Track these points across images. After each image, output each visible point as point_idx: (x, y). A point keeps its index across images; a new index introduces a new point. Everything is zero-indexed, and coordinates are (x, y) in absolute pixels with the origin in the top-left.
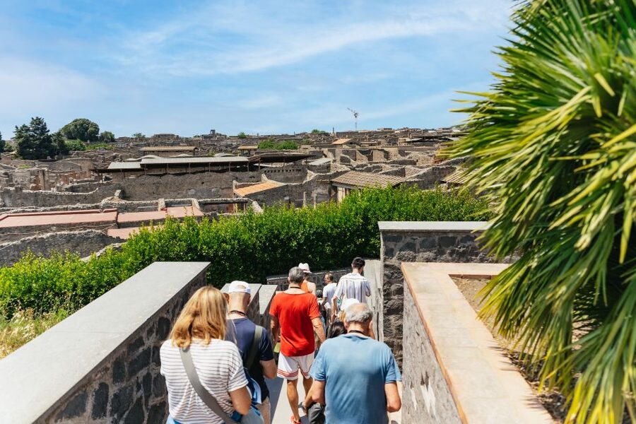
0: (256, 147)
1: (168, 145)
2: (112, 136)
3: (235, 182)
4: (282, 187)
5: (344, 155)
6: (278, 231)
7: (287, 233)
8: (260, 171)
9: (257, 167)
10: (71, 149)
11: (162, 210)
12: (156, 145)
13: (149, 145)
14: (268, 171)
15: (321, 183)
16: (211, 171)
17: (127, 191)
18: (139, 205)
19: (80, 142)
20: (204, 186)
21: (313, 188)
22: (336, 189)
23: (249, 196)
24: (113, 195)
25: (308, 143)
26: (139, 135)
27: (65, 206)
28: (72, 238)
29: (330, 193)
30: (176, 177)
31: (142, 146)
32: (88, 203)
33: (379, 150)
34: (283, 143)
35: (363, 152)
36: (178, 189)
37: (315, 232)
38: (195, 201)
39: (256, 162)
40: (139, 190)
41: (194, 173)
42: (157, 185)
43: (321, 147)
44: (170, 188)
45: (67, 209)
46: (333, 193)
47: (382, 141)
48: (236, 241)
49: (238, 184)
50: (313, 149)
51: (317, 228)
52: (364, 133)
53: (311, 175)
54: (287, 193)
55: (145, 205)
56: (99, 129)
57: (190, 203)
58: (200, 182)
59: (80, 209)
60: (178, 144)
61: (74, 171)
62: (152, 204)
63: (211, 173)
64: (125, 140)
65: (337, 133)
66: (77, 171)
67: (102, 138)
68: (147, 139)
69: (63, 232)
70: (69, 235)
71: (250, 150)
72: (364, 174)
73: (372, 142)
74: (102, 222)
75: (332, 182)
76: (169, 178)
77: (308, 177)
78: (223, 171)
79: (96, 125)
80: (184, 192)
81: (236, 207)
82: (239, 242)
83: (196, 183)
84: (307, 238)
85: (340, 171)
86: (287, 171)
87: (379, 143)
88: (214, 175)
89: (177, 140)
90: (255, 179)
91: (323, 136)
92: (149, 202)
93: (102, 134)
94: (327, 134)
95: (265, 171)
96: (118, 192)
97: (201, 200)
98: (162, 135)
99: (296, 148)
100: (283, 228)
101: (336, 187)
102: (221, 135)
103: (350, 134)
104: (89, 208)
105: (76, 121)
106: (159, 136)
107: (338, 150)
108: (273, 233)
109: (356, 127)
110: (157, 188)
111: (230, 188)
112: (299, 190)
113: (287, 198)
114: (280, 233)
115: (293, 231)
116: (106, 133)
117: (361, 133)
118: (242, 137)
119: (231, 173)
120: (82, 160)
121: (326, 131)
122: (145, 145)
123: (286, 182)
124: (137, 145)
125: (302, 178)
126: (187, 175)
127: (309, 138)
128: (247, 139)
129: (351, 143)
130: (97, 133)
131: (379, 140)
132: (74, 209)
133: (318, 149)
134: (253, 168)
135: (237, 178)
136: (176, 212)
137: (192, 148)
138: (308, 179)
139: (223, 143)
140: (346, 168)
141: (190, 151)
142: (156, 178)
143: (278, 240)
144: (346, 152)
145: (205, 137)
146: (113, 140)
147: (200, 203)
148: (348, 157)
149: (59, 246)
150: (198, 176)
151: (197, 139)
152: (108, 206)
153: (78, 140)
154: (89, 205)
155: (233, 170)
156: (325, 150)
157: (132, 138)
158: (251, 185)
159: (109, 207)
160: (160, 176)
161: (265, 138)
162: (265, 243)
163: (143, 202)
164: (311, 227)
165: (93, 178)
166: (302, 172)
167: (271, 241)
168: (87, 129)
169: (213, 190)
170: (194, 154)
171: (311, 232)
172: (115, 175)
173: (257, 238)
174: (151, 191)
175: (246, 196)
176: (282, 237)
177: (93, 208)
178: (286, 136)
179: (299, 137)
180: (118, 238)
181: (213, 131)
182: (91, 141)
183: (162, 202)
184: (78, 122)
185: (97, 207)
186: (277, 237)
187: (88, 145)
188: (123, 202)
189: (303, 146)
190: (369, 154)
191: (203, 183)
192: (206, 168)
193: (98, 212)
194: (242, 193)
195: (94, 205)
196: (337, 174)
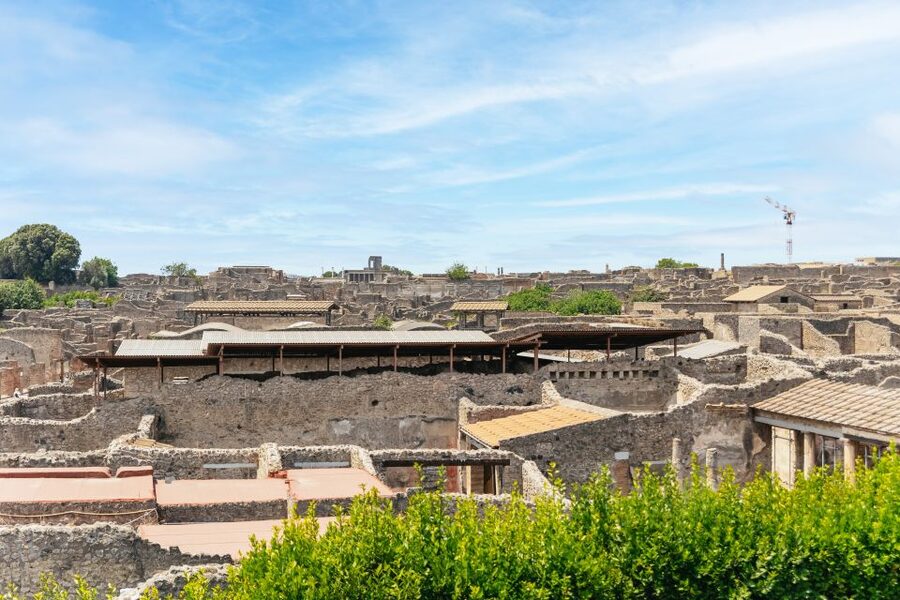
0: (502, 306)
1: (256, 297)
2: (112, 270)
3: (465, 402)
4: (610, 422)
5: (769, 334)
6: (693, 552)
7: (720, 562)
8: (536, 372)
9: (530, 361)
10: (8, 304)
11: (273, 475)
12: (224, 297)
13: (204, 297)
14: (562, 374)
15: (723, 412)
16: (400, 369)
17: (170, 420)
18: (206, 459)
19: (32, 287)
20: (378, 413)
21: (696, 429)
22: (766, 432)
23: (512, 444)
24: (136, 429)
25: (653, 297)
26: (180, 268)
27: (13, 456)
28: (55, 545)
29: (748, 443)
30: (303, 383)
31: (186, 298)
32: (69, 449)
33: (871, 319)
34: (577, 296)
35: (823, 327)
36: (306, 419)
37: (806, 560)
38: (361, 455)
39: (526, 348)
40: (200, 416)
41: (350, 374)
42: (251, 404)
43: (693, 308)
44: (286, 414)
45: (16, 463)
46: (759, 445)
47: (878, 294)
48: (567, 578)
49: (476, 408)
50: (669, 315)
51: (812, 550)
52: (817, 271)
53: (690, 391)
54: (622, 440)
55: (222, 459)
56: (79, 253)
57: (346, 460)
58: (366, 400)
59: (50, 464)
60: (283, 295)
61: (14, 364)
62: (241, 458)
63: (400, 376)
64: (142, 281)
65: (735, 269)
66: (24, 362)
67: (87, 275)
68: (199, 281)
69: (34, 527)
70: (50, 535)
71: (482, 314)
72: (858, 389)
73: (846, 295)
74: (121, 502)
75: (754, 412)
76: (284, 386)
77: (679, 395)
78: (431, 371)
79: (74, 241)
80: (323, 428)
81: (465, 475)
82: (573, 582)
83: (358, 402)
84: (784, 581)
85: (778, 378)
86: (616, 374)
87: (869, 302)
88: (407, 381)
89: (279, 284)
90: (524, 397)
91: (692, 277)
92: (233, 451)
93: (86, 264)
94: (702, 273)
95: (553, 374)
96: (146, 422)
97: (376, 453)
98: (240, 270)
99: (614, 310)
100: (707, 544)
101: (768, 428)
102: (396, 271)
103: (774, 272)
104: (72, 463)
105: (25, 229)
106: (231, 272)
107: (745, 318)
108: (676, 557)
109: (790, 251)
110: (250, 413)
111: (450, 419)
112: (655, 433)
113: (622, 456)
114: (698, 561)
115: (739, 553)
116: (98, 263)
117: (808, 271)
118: (458, 276)
119: (455, 377)
120: (36, 332)
121: (701, 265)
122: (196, 297)
123: (615, 406)
124: (174, 297)
125: (661, 398)
126: (332, 379)
127: (649, 281)
128: (472, 283)
129: (784, 300)
130: (75, 263)
131: (868, 292)
132: (34, 463)
133: (682, 314)
134: (517, 366)
135: (471, 391)
136: (311, 483)
137: (324, 305)
138: (680, 400)
139: (405, 293)
140: (799, 372)
141: (320, 314)
142: (247, 383)
143: (693, 580)
144: (775, 325)
145: (355, 276)
146: (112, 282)
147: (376, 461)
148: (784, 339)
149: (22, 565)
150: (362, 383)
151: (332, 280)
152: (124, 458)
153: (29, 281)
154: (74, 455)
155: (460, 367)
156: (708, 318)
157: (161, 278)
158: (514, 412)
159: (127, 462)
160: (260, 379)
161: (522, 280)
162: (650, 588)
163: (219, 451)
164: (792, 543)
165: (68, 382)
166: (664, 377)
167: (669, 583)
168: (50, 251)
169: (402, 424)
170: (328, 322)
171: (797, 560)
172: (133, 373)
173: (626, 569)
174: (234, 421)
175: (504, 445)
176: (703, 571)
177: (83, 463)
178: (585, 274)
179: (620, 280)
180: (175, 550)
181: (377, 260)
182: (58, 283)
183: (270, 453)
184: (31, 235)
185: (93, 461)
186: (688, 570)
187: (50, 293)
188: (165, 449)
189: (639, 306)
190: (841, 331)
191: (375, 403)
192: (386, 361)
193: (103, 476)
194: (490, 435)
195: (85, 455)
196: (772, 388)
